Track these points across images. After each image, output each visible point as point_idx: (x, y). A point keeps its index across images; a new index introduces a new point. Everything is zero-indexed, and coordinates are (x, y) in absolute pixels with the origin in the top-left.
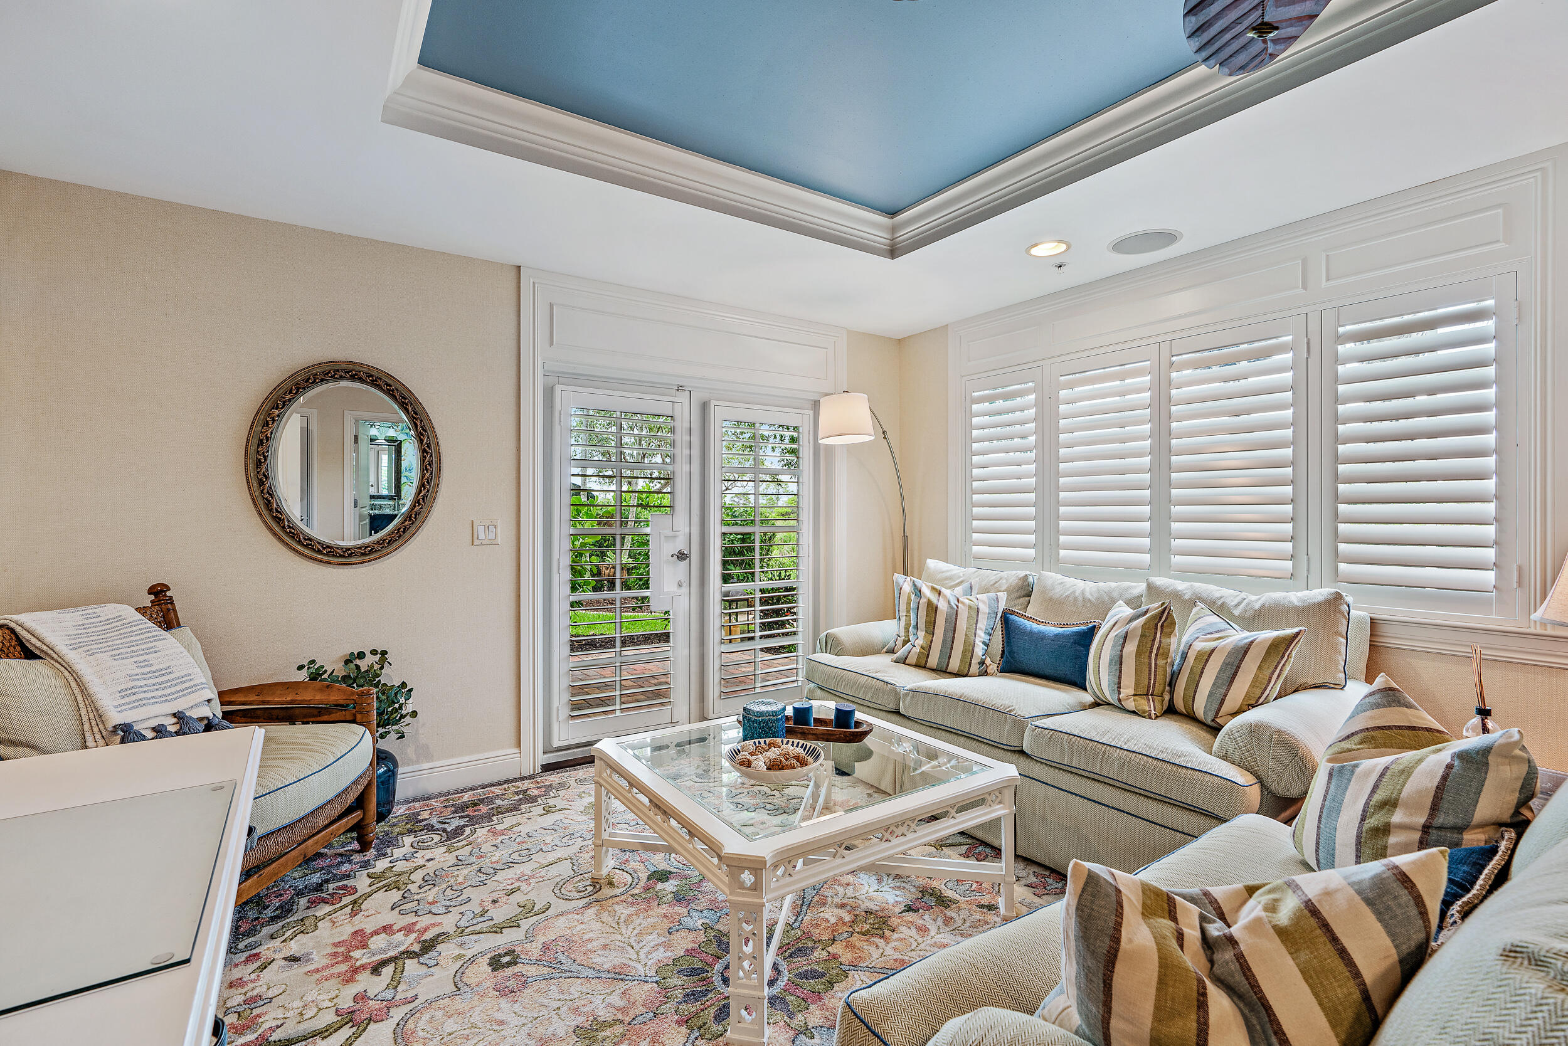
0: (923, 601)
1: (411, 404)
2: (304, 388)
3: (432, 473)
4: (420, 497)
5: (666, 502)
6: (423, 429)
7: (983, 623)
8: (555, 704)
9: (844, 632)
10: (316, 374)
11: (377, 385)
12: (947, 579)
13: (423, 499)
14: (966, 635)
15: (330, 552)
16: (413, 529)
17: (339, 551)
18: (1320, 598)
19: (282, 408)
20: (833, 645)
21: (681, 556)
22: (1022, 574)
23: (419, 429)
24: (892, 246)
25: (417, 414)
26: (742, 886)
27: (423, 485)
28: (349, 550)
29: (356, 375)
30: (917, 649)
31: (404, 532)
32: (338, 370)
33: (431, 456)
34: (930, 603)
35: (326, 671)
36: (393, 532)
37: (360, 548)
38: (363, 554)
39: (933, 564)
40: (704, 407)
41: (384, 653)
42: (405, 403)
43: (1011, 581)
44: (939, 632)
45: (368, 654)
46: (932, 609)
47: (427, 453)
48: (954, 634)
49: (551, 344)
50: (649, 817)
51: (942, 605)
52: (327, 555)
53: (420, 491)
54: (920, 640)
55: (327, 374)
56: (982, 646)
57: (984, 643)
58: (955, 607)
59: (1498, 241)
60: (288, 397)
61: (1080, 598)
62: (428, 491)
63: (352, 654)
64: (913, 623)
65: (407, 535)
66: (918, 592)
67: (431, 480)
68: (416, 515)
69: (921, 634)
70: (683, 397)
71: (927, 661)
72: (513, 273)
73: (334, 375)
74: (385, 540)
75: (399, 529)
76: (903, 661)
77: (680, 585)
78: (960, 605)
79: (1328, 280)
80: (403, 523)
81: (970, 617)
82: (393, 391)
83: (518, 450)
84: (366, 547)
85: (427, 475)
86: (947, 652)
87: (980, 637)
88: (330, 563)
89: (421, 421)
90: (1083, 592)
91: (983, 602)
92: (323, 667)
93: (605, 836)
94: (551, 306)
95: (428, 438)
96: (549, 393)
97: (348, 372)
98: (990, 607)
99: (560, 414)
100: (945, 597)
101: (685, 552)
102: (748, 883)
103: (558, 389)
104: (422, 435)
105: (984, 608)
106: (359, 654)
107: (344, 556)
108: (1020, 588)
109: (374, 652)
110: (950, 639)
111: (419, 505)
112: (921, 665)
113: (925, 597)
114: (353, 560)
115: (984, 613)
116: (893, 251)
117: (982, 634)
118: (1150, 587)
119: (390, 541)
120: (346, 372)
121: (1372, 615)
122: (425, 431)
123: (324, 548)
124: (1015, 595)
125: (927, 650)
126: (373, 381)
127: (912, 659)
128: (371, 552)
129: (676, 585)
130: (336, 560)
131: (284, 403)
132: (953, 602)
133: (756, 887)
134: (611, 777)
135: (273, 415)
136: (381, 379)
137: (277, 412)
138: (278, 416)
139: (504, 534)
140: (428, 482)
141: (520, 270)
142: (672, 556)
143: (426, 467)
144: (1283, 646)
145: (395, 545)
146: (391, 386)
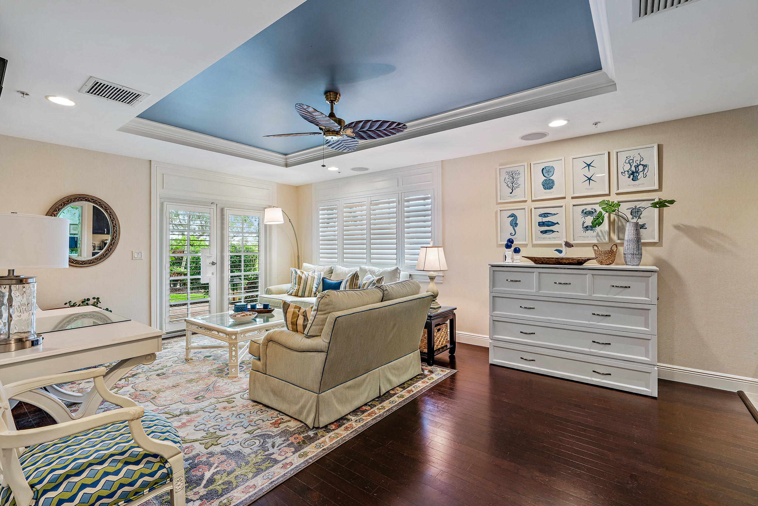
0: (298, 275)
1: (109, 210)
2: (67, 204)
3: (117, 234)
4: (112, 242)
5: (207, 243)
6: (113, 218)
7: (316, 281)
8: (164, 317)
9: (273, 288)
10: (72, 199)
11: (96, 203)
12: (308, 269)
13: (113, 243)
14: (310, 285)
15: (77, 262)
16: (109, 254)
17: (81, 262)
18: (394, 269)
19: (58, 211)
20: (268, 292)
21: (213, 264)
22: (330, 266)
23: (112, 218)
24: (286, 164)
25: (111, 213)
26: (232, 339)
27: (113, 238)
28: (84, 262)
29: (87, 199)
30: (295, 291)
31: (106, 255)
32: (80, 198)
33: (117, 228)
34: (299, 276)
35: (76, 305)
36: (101, 255)
37: (89, 261)
38: (89, 263)
39: (305, 265)
40: (222, 210)
41: (98, 299)
42: (106, 209)
43: (327, 268)
44: (302, 285)
45: (91, 299)
46: (300, 278)
47: (115, 227)
48: (306, 285)
49: (163, 188)
50: (206, 333)
51: (303, 277)
52: (75, 264)
53: (112, 241)
54: (296, 288)
55: (76, 199)
56: (315, 288)
57: (316, 288)
58: (307, 277)
59: (430, 181)
60: (60, 207)
61: (344, 273)
62: (115, 240)
63: (85, 299)
64: (295, 283)
65: (107, 256)
66: (296, 273)
67: (116, 236)
68: (110, 249)
69: (297, 286)
70: (214, 207)
71: (298, 294)
72: (148, 163)
73: (79, 199)
74: (98, 258)
75: (104, 254)
76: (291, 295)
77: (213, 274)
78: (309, 276)
79: (402, 185)
80: (105, 252)
81: (311, 280)
82: (102, 205)
83: (150, 226)
84: (91, 261)
85: (115, 235)
86: (304, 292)
87: (314, 285)
88: (76, 267)
89: (113, 216)
90: (345, 271)
91: (316, 275)
92: (76, 303)
93: (189, 346)
94: (163, 175)
95: (115, 222)
96: (162, 204)
97: (84, 198)
98: (318, 276)
99: (166, 213)
100: (304, 274)
101: (215, 262)
102: (234, 338)
103: (165, 203)
104: (113, 220)
105: (316, 277)
106: (87, 299)
107: (82, 264)
108: (330, 271)
109: (94, 298)
110: (305, 287)
111: (112, 246)
112: (296, 295)
113: (298, 274)
114: (86, 265)
115: (316, 279)
116: (287, 165)
117: (315, 285)
118: (360, 268)
119: (100, 258)
120: (83, 198)
121: (410, 274)
122: (114, 219)
123: (74, 261)
124: (328, 273)
125: (298, 290)
126: (94, 201)
127: (293, 294)
128: (93, 262)
129: (211, 273)
130: (79, 265)
131: (59, 209)
132: (307, 275)
133: (236, 338)
134: (192, 327)
135: (54, 214)
136: (97, 201)
137: (56, 213)
138: (57, 214)
139: (145, 256)
140: (115, 237)
141: (151, 162)
142: (210, 263)
143: (114, 232)
144: (379, 281)
145: (102, 260)
146: (101, 203)
